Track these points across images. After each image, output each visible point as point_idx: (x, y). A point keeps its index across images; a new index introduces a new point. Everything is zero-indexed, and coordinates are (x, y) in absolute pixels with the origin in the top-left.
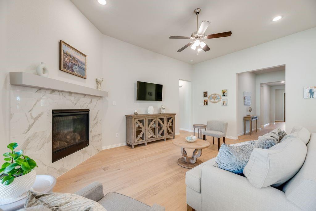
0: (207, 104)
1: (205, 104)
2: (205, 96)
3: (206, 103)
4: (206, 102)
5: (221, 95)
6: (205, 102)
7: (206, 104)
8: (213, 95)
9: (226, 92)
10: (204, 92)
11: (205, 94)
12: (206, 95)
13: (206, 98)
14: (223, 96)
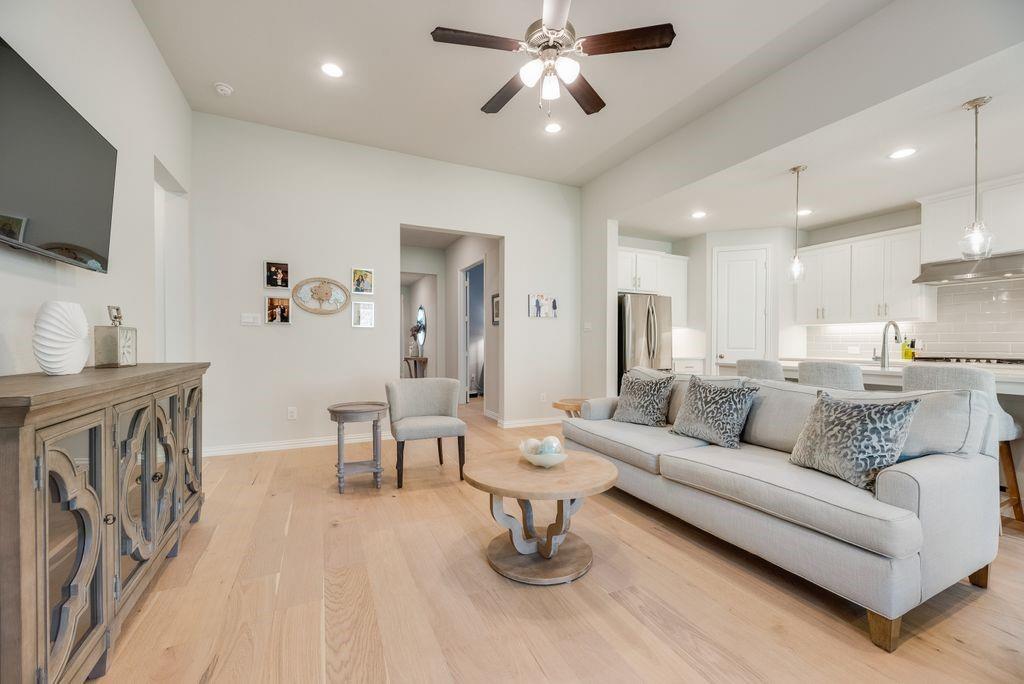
0: (285, 319)
1: (272, 318)
2: (271, 281)
3: (278, 313)
4: (283, 311)
5: (351, 286)
6: (272, 306)
7: (278, 318)
8: (317, 284)
9: (367, 280)
10: (270, 265)
11: (276, 274)
12: (280, 276)
13: (278, 293)
14: (357, 290)
